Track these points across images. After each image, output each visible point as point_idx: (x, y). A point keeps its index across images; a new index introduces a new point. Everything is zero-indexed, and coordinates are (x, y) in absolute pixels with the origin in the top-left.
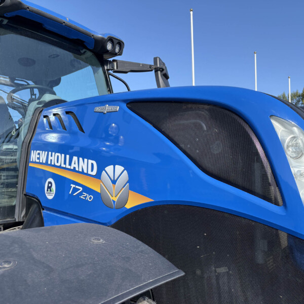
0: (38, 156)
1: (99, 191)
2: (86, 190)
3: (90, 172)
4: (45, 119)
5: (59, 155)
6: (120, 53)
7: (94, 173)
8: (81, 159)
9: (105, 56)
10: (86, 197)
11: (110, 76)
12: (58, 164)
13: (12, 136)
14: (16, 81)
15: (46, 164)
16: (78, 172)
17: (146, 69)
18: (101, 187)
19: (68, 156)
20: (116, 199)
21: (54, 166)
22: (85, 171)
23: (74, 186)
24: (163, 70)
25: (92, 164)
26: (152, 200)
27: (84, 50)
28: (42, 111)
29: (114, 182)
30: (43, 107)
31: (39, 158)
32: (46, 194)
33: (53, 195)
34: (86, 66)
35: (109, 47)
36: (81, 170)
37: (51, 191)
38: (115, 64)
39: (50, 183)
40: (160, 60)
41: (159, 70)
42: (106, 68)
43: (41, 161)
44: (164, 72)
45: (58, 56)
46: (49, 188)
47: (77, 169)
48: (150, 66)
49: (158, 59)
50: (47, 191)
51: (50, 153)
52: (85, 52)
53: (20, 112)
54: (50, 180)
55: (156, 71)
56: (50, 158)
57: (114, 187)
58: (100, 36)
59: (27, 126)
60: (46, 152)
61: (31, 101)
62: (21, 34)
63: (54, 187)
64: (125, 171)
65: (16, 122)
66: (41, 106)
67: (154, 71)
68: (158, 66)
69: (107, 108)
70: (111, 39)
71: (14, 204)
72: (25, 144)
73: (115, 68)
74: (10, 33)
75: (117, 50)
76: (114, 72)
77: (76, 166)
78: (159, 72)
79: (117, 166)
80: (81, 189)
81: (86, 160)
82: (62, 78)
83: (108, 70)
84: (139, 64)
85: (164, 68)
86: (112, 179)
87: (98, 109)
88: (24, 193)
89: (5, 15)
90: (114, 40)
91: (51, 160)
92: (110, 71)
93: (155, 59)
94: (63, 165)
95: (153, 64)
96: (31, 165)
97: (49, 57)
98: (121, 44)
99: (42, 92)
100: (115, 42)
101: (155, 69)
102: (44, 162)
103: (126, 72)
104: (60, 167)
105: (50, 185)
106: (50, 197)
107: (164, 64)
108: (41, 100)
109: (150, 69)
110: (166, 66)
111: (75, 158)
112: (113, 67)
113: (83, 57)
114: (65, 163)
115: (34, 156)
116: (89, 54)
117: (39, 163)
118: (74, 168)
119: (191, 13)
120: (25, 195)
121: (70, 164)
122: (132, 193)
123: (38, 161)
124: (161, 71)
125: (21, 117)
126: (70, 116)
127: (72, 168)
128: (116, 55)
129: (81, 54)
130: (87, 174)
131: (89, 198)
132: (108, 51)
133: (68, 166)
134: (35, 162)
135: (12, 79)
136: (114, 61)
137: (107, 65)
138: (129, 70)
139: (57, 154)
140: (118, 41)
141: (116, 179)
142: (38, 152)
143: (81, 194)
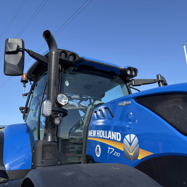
0: (92, 133)
1: (123, 150)
2: (116, 150)
3: (117, 140)
4: (95, 114)
5: (102, 131)
6: (136, 75)
7: (120, 140)
8: (113, 132)
9: (127, 78)
10: (116, 154)
11: (131, 88)
12: (102, 137)
13: (80, 124)
14: (83, 97)
15: (96, 137)
16: (112, 140)
17: (152, 82)
18: (124, 148)
19: (106, 131)
20: (132, 154)
21: (100, 138)
22: (115, 139)
23: (110, 148)
24: (163, 81)
25: (118, 135)
26: (152, 154)
27: (115, 76)
28: (93, 110)
29: (130, 144)
30: (94, 107)
31: (92, 134)
32: (96, 154)
33: (100, 154)
34: (118, 85)
35: (129, 73)
36: (113, 139)
37: (98, 152)
38: (133, 81)
39: (98, 147)
40: (160, 76)
41: (161, 82)
42: (128, 84)
43: (93, 136)
44: (164, 82)
45: (103, 81)
46: (98, 150)
47: (111, 138)
48: (155, 80)
49: (159, 76)
50: (97, 152)
51: (97, 131)
52: (116, 77)
53: (84, 112)
54: (98, 146)
55: (159, 83)
56: (98, 133)
57: (131, 147)
58: (123, 68)
59: (87, 118)
60: (96, 131)
61: (89, 105)
62: (83, 73)
63: (100, 150)
64: (136, 137)
65: (82, 117)
66: (93, 107)
67: (157, 82)
68: (160, 79)
69: (125, 103)
70: (129, 69)
71: (80, 161)
72: (85, 127)
73: (133, 84)
74: (79, 73)
75: (133, 74)
76: (132, 86)
77: (110, 137)
78: (161, 83)
79: (131, 135)
80: (113, 149)
81: (115, 133)
82: (106, 93)
83: (129, 85)
84: (148, 80)
85: (164, 80)
86: (129, 142)
87: (120, 104)
88: (86, 155)
89: (76, 65)
90: (131, 69)
91: (98, 135)
92: (131, 86)
93: (158, 76)
94: (104, 137)
95: (156, 79)
96: (89, 139)
97: (98, 83)
98: (135, 70)
99: (95, 100)
100: (132, 69)
101: (158, 81)
102: (95, 136)
103: (140, 85)
104: (103, 138)
105: (98, 149)
106: (98, 156)
107: (164, 78)
108: (94, 104)
109: (155, 82)
110: (165, 79)
111: (110, 132)
112: (132, 83)
113: (115, 80)
114: (105, 136)
115: (90, 133)
116: (118, 78)
117: (93, 137)
118: (110, 138)
119: (184, 46)
120: (86, 156)
121: (107, 136)
122: (141, 150)
123: (92, 136)
124: (162, 82)
125: (84, 114)
126: (107, 110)
127: (108, 138)
128: (133, 76)
129: (114, 79)
130: (116, 141)
131: (118, 154)
132: (128, 75)
133: (106, 137)
134: (91, 137)
135: (81, 96)
136: (132, 80)
137: (128, 83)
138: (141, 84)
139: (101, 131)
140: (133, 69)
141: (131, 142)
142: (92, 131)
143: (113, 152)
